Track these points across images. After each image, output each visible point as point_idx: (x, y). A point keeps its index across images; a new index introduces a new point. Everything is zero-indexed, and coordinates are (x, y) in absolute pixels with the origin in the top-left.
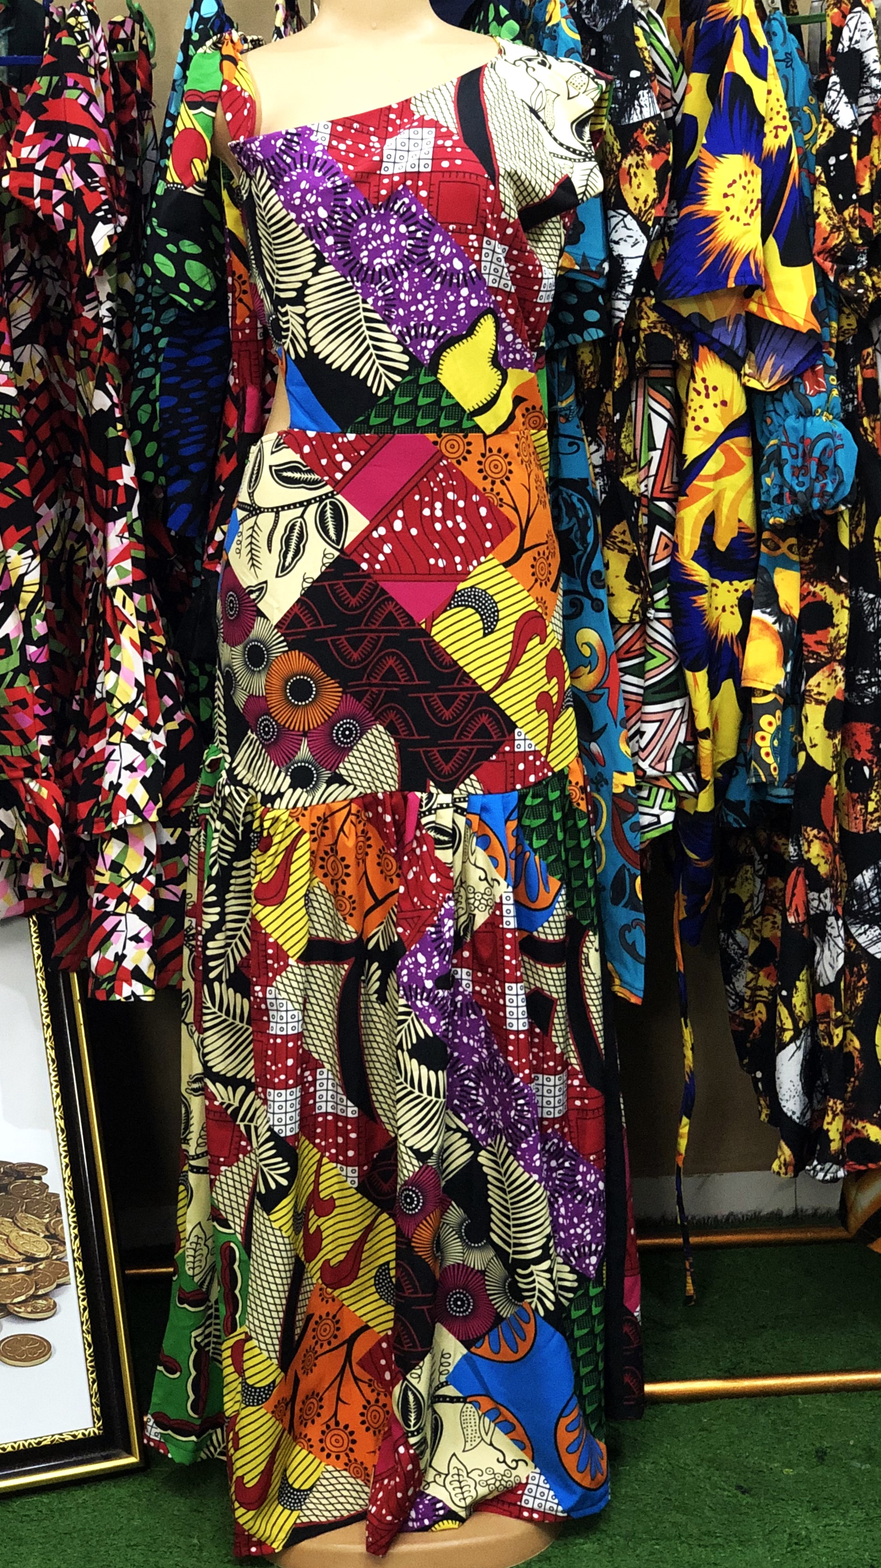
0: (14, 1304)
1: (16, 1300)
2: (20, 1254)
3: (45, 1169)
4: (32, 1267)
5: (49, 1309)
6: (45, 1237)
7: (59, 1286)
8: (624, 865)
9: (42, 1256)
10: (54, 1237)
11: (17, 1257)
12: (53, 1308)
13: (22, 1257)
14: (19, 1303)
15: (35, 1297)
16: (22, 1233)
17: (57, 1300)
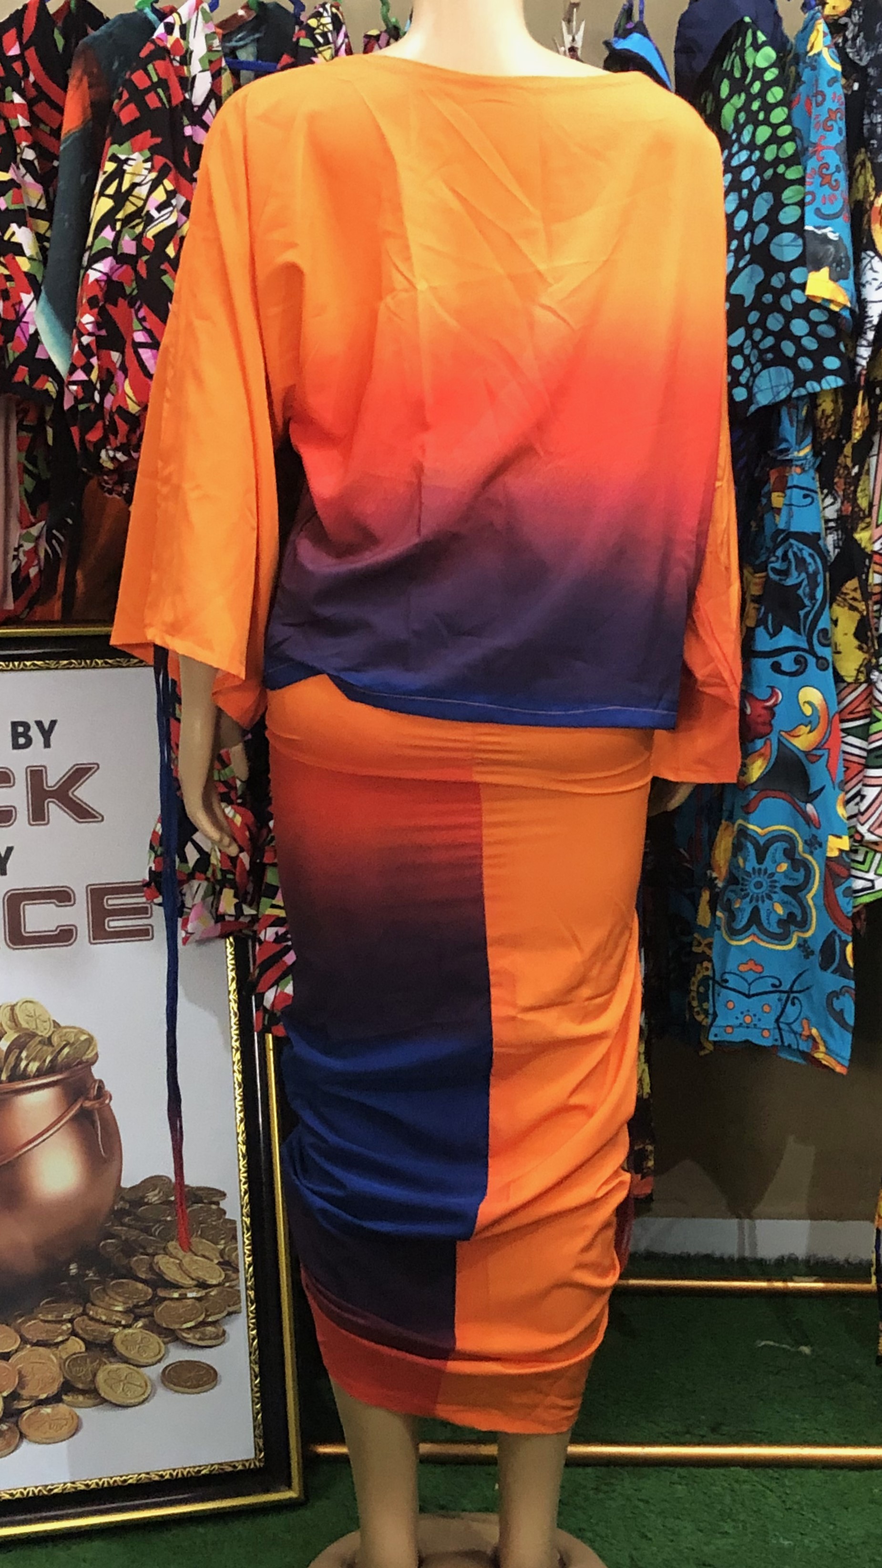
0: (183, 1330)
1: (185, 1326)
2: (193, 1279)
3: (223, 1195)
4: (202, 1293)
5: (217, 1337)
6: (219, 1263)
7: (230, 1314)
8: (834, 932)
9: (214, 1282)
10: (228, 1265)
11: (189, 1282)
12: (221, 1337)
13: (195, 1283)
14: (189, 1329)
15: (204, 1324)
16: (196, 1258)
17: (226, 1328)
